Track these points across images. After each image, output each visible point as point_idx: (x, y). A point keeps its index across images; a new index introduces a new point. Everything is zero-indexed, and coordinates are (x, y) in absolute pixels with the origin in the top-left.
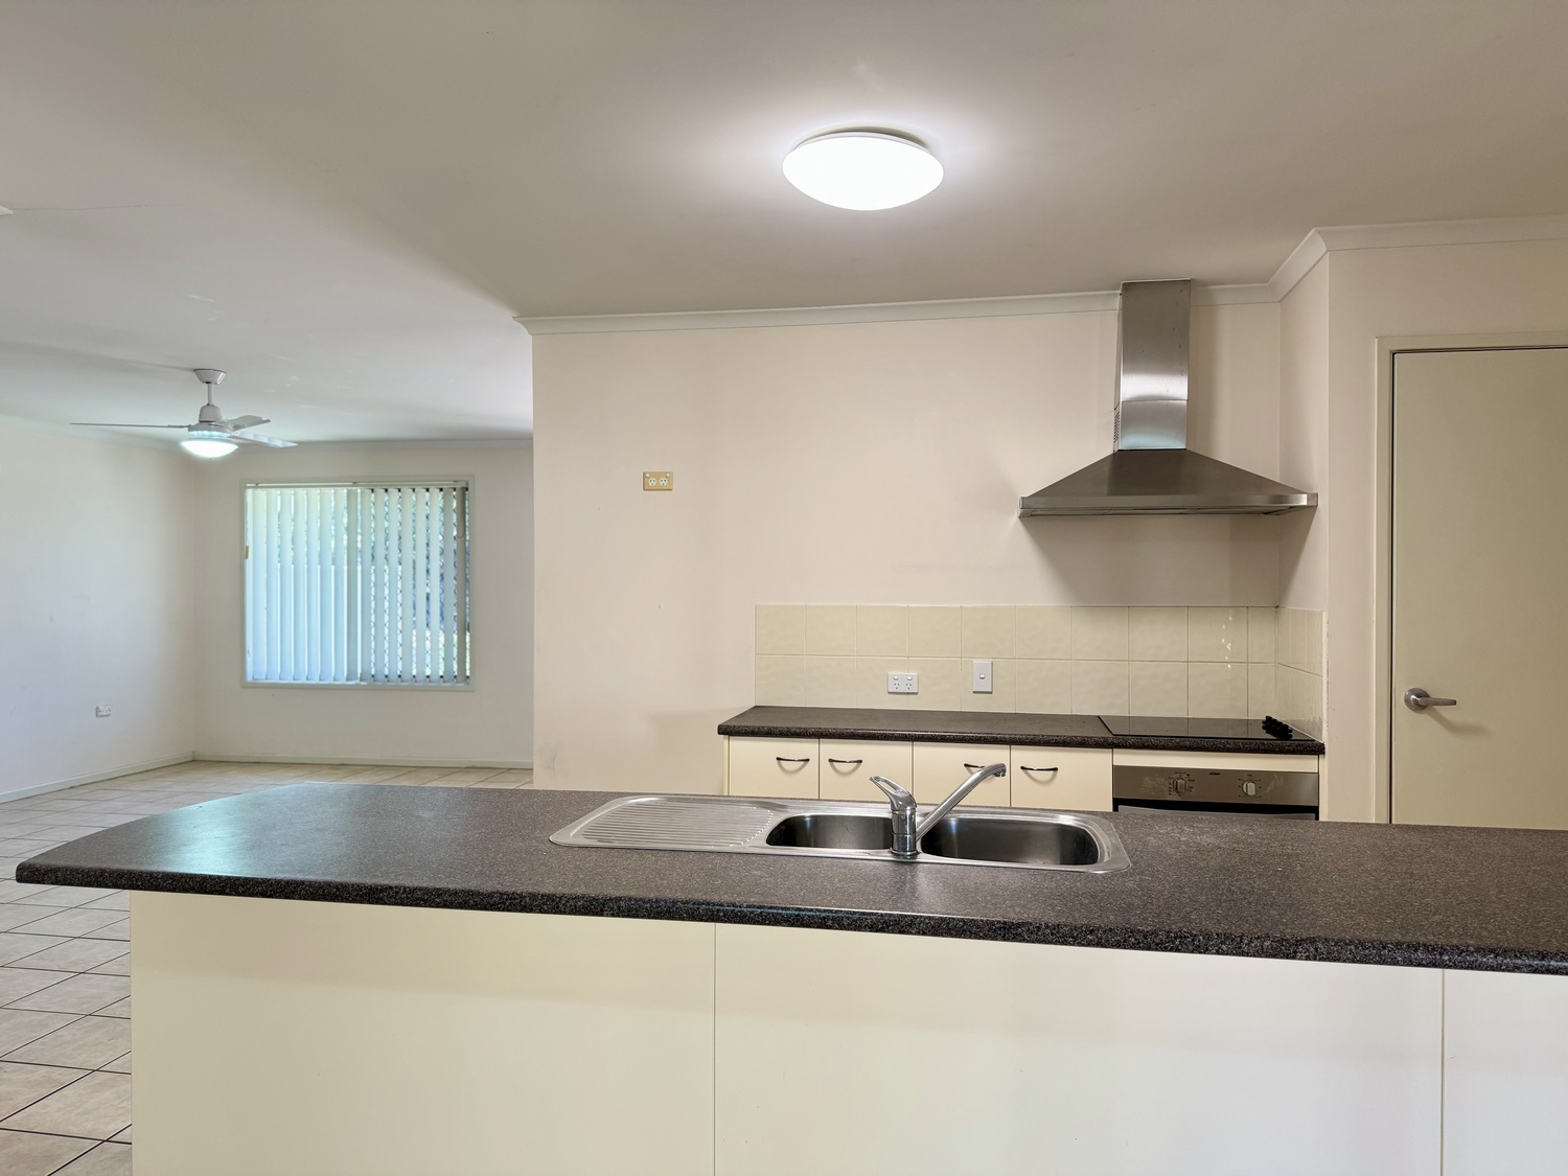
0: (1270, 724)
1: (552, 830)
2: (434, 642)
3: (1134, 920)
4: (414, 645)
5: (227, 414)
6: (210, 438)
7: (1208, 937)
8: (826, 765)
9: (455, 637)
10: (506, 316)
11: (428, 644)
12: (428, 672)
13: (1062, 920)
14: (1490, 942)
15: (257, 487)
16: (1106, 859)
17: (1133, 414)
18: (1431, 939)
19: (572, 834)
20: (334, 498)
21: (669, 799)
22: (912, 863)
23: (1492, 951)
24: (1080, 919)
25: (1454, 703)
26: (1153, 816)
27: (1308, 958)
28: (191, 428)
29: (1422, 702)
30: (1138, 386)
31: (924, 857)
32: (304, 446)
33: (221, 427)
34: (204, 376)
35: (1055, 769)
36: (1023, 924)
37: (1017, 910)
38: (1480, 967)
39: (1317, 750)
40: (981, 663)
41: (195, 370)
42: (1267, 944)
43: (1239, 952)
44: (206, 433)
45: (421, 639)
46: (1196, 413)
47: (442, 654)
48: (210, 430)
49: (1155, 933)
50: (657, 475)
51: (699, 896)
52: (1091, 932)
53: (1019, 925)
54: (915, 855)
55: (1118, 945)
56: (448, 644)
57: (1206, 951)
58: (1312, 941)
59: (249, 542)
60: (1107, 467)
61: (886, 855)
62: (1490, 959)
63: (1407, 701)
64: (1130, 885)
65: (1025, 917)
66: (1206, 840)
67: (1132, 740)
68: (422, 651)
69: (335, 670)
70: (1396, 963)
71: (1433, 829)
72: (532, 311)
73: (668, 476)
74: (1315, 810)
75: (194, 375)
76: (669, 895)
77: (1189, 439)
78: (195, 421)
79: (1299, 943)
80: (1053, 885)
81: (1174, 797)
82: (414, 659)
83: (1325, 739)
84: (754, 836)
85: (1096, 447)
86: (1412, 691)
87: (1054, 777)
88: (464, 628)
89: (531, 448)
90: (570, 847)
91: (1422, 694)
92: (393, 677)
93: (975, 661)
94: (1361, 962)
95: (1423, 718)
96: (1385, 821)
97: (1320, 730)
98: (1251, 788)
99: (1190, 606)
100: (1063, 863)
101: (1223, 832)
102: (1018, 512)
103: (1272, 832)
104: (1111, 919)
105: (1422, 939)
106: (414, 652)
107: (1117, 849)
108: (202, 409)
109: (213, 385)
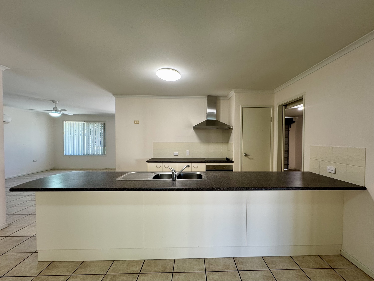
0: (227, 159)
1: (116, 178)
2: (99, 148)
3: (206, 186)
4: (96, 149)
5: (58, 109)
6: (55, 113)
7: (216, 188)
8: (164, 166)
9: (103, 147)
10: (111, 95)
11: (98, 149)
12: (98, 153)
13: (196, 187)
14: (253, 187)
15: (66, 122)
16: (203, 178)
17: (209, 115)
18: (245, 187)
19: (120, 178)
20: (81, 124)
21: (137, 172)
22: (175, 180)
23: (253, 188)
24: (199, 187)
25: (250, 155)
26: (210, 172)
27: (229, 190)
28: (51, 111)
29: (246, 155)
30: (209, 111)
31: (177, 179)
32: (74, 115)
33: (58, 111)
34: (54, 102)
35: (198, 166)
36: (191, 188)
37: (190, 186)
38: (251, 190)
39: (233, 162)
40: (188, 151)
41: (52, 101)
42: (224, 189)
43: (220, 190)
44: (55, 112)
45: (97, 148)
46: (217, 115)
47: (101, 150)
48: (55, 111)
49: (209, 188)
50: (137, 121)
51: (140, 187)
52: (200, 189)
53: (190, 188)
54: (176, 179)
55: (204, 190)
56: (102, 149)
57: (216, 190)
58: (230, 188)
59: (64, 131)
60: (206, 122)
61: (171, 179)
62: (252, 189)
63: (244, 155)
64: (206, 182)
65: (191, 187)
66: (217, 175)
67: (208, 161)
68: (97, 150)
69: (81, 153)
70: (241, 190)
71: (246, 172)
72: (115, 94)
73: (138, 121)
74: (232, 170)
75: (52, 102)
76: (135, 187)
77: (216, 118)
78: (52, 110)
79: (228, 188)
80: (195, 182)
81: (214, 169)
82: (96, 151)
83: (234, 160)
84: (151, 178)
85: (204, 119)
86: (245, 154)
87: (197, 167)
88: (105, 146)
89: (115, 117)
90: (120, 180)
91: (246, 154)
92: (92, 154)
93: (187, 150)
94: (236, 190)
95: (246, 157)
96: (241, 171)
97: (233, 159)
98: (224, 168)
99: (217, 142)
100: (198, 179)
101: (220, 174)
102: (193, 128)
103: (226, 173)
104: (203, 187)
105: (244, 187)
106: (96, 150)
107: (205, 177)
108: (54, 108)
109: (56, 104)
